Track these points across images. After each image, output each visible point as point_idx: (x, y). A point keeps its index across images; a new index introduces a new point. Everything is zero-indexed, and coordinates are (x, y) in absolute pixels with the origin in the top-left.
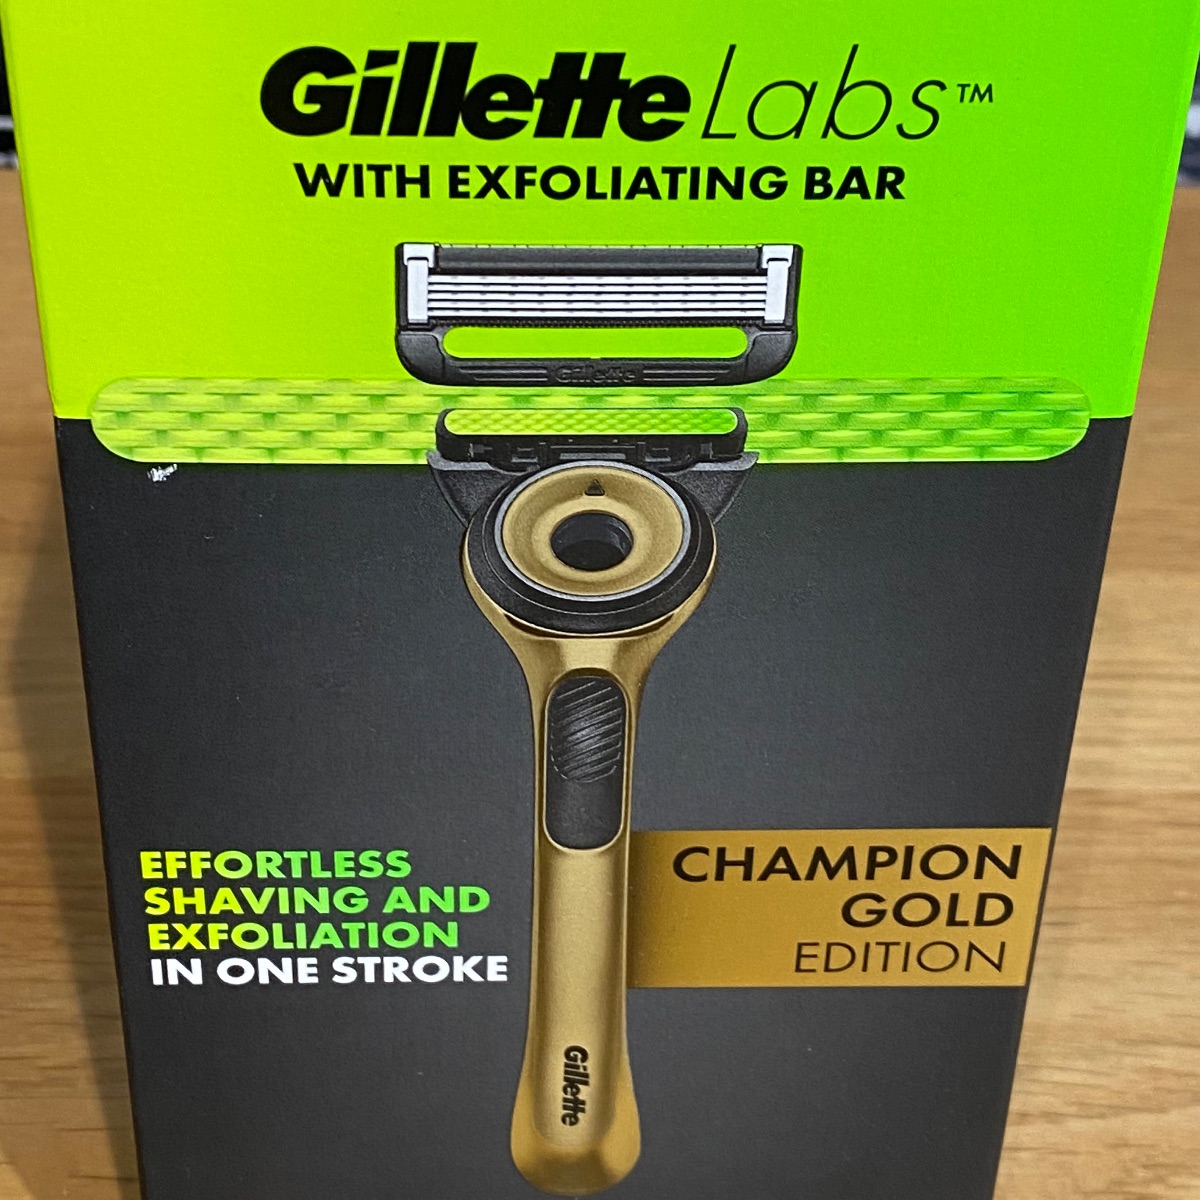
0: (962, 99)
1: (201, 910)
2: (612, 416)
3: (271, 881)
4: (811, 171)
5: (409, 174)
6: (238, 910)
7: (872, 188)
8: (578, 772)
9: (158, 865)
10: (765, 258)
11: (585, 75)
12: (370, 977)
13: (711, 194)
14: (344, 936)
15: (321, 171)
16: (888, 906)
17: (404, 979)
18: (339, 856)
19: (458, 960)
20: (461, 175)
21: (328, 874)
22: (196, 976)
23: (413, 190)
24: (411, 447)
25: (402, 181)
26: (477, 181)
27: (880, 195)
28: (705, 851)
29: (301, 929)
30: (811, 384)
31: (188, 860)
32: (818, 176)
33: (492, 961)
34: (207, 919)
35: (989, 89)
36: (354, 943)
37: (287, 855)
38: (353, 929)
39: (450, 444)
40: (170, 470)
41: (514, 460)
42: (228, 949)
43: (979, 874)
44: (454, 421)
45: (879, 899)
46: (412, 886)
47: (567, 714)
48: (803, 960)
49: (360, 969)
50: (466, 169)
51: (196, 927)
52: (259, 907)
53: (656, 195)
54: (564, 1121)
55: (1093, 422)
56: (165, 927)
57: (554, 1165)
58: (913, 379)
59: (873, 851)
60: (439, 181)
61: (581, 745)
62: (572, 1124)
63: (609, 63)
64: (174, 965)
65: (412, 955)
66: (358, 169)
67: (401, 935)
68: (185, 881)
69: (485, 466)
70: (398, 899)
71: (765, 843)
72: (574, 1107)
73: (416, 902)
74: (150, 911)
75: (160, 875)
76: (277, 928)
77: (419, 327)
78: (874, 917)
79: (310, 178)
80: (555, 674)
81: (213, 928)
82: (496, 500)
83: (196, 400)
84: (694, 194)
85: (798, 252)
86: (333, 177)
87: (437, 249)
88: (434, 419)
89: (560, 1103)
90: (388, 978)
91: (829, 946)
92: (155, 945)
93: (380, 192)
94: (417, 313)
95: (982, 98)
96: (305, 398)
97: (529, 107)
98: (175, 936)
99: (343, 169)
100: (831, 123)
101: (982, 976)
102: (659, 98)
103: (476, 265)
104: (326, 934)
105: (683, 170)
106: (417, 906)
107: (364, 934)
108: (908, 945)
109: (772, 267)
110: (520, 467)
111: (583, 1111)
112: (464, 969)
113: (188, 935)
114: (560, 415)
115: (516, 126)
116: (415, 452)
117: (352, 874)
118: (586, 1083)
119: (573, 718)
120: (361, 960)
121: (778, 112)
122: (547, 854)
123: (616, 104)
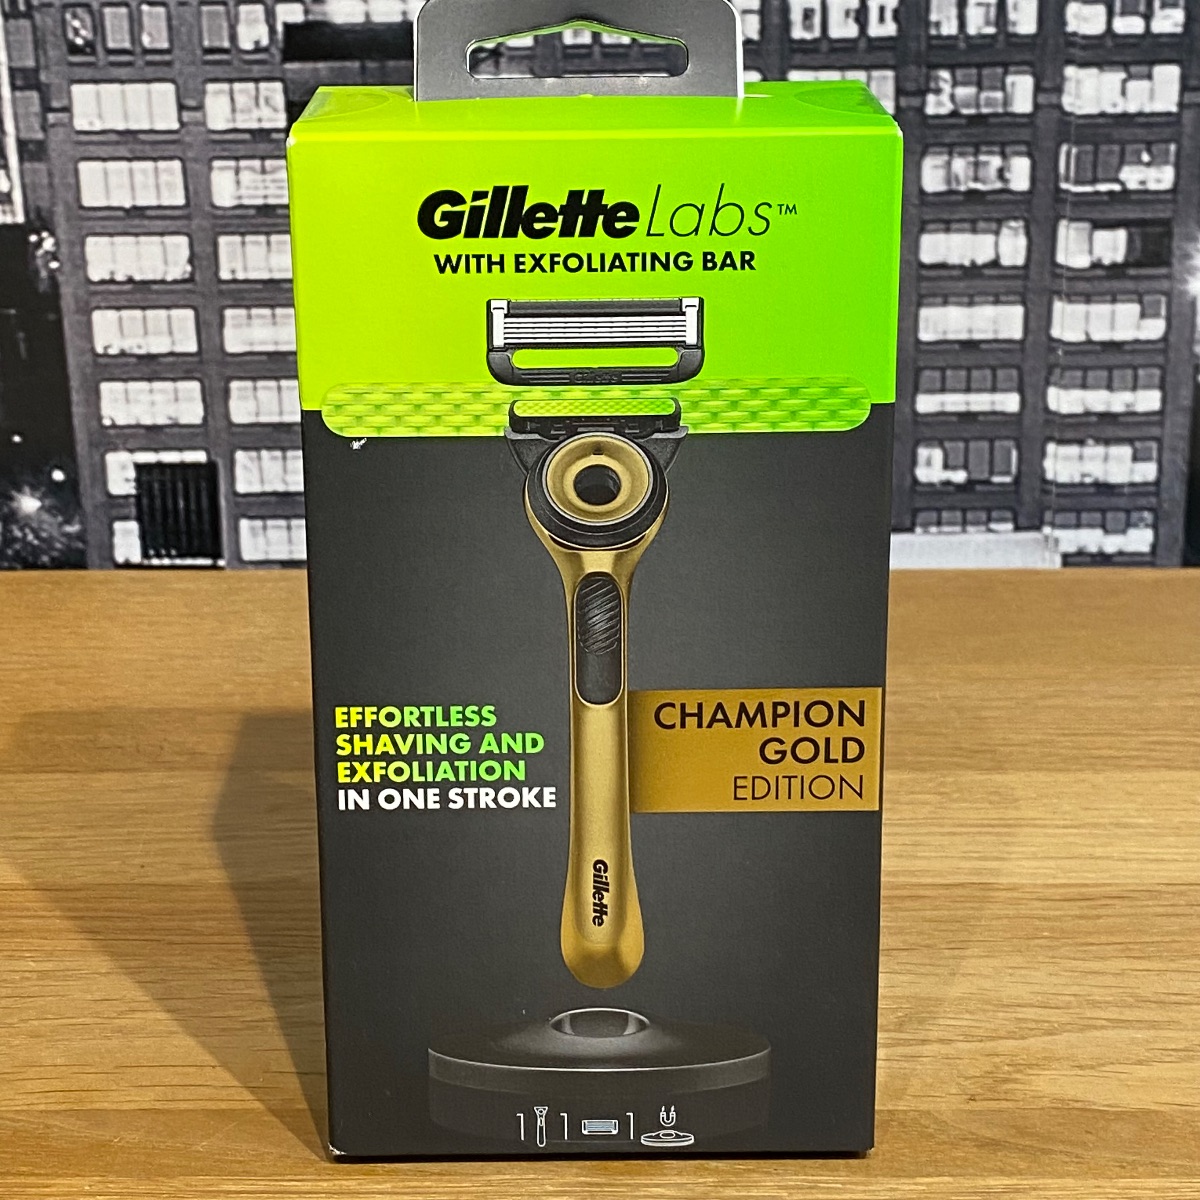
0: (782, 214)
1: (370, 752)
2: (606, 404)
4: (705, 254)
5: (494, 260)
8: (595, 647)
9: (346, 717)
10: (684, 306)
11: (584, 202)
13: (654, 268)
14: (456, 771)
15: (448, 259)
16: (787, 747)
17: (493, 806)
19: (525, 790)
20: (521, 260)
21: (446, 724)
23: (496, 268)
24: (494, 425)
25: (490, 263)
26: (530, 263)
27: (743, 268)
28: (673, 705)
29: (429, 765)
30: (714, 383)
32: (709, 257)
33: (547, 791)
34: (373, 758)
35: (794, 207)
36: (462, 778)
37: (422, 709)
39: (517, 423)
40: (362, 442)
41: (552, 432)
42: (386, 782)
43: (841, 723)
44: (519, 408)
45: (781, 742)
46: (497, 732)
47: (587, 604)
48: (738, 789)
49: (465, 797)
50: (523, 256)
51: (367, 765)
52: (405, 749)
54: (594, 923)
55: (873, 405)
56: (348, 764)
57: (588, 959)
58: (771, 379)
59: (775, 706)
60: (510, 263)
61: (596, 627)
62: (600, 925)
63: (596, 196)
64: (352, 794)
65: (497, 786)
66: (467, 257)
67: (490, 771)
69: (537, 436)
70: (489, 743)
71: (709, 699)
72: (601, 910)
73: (500, 746)
74: (340, 752)
75: (346, 725)
77: (500, 348)
78: (779, 756)
79: (442, 262)
80: (579, 576)
81: (377, 765)
82: (542, 459)
83: (378, 397)
84: (644, 268)
85: (701, 301)
86: (454, 262)
87: (509, 303)
88: (508, 407)
89: (591, 909)
91: (754, 778)
92: (341, 778)
93: (479, 270)
94: (499, 341)
95: (791, 212)
96: (438, 395)
97: (555, 220)
98: (353, 772)
99: (459, 257)
100: (713, 227)
101: (850, 803)
102: (622, 214)
103: (529, 311)
104: (445, 771)
105: (637, 254)
106: (500, 748)
107: (468, 770)
108: (802, 777)
109: (688, 311)
110: (556, 437)
111: (606, 913)
112: (529, 797)
113: (362, 771)
114: (577, 403)
116: (497, 428)
117: (461, 724)
118: (607, 890)
119: (590, 607)
120: (466, 790)
121: (686, 220)
122: (579, 707)
123: (601, 218)
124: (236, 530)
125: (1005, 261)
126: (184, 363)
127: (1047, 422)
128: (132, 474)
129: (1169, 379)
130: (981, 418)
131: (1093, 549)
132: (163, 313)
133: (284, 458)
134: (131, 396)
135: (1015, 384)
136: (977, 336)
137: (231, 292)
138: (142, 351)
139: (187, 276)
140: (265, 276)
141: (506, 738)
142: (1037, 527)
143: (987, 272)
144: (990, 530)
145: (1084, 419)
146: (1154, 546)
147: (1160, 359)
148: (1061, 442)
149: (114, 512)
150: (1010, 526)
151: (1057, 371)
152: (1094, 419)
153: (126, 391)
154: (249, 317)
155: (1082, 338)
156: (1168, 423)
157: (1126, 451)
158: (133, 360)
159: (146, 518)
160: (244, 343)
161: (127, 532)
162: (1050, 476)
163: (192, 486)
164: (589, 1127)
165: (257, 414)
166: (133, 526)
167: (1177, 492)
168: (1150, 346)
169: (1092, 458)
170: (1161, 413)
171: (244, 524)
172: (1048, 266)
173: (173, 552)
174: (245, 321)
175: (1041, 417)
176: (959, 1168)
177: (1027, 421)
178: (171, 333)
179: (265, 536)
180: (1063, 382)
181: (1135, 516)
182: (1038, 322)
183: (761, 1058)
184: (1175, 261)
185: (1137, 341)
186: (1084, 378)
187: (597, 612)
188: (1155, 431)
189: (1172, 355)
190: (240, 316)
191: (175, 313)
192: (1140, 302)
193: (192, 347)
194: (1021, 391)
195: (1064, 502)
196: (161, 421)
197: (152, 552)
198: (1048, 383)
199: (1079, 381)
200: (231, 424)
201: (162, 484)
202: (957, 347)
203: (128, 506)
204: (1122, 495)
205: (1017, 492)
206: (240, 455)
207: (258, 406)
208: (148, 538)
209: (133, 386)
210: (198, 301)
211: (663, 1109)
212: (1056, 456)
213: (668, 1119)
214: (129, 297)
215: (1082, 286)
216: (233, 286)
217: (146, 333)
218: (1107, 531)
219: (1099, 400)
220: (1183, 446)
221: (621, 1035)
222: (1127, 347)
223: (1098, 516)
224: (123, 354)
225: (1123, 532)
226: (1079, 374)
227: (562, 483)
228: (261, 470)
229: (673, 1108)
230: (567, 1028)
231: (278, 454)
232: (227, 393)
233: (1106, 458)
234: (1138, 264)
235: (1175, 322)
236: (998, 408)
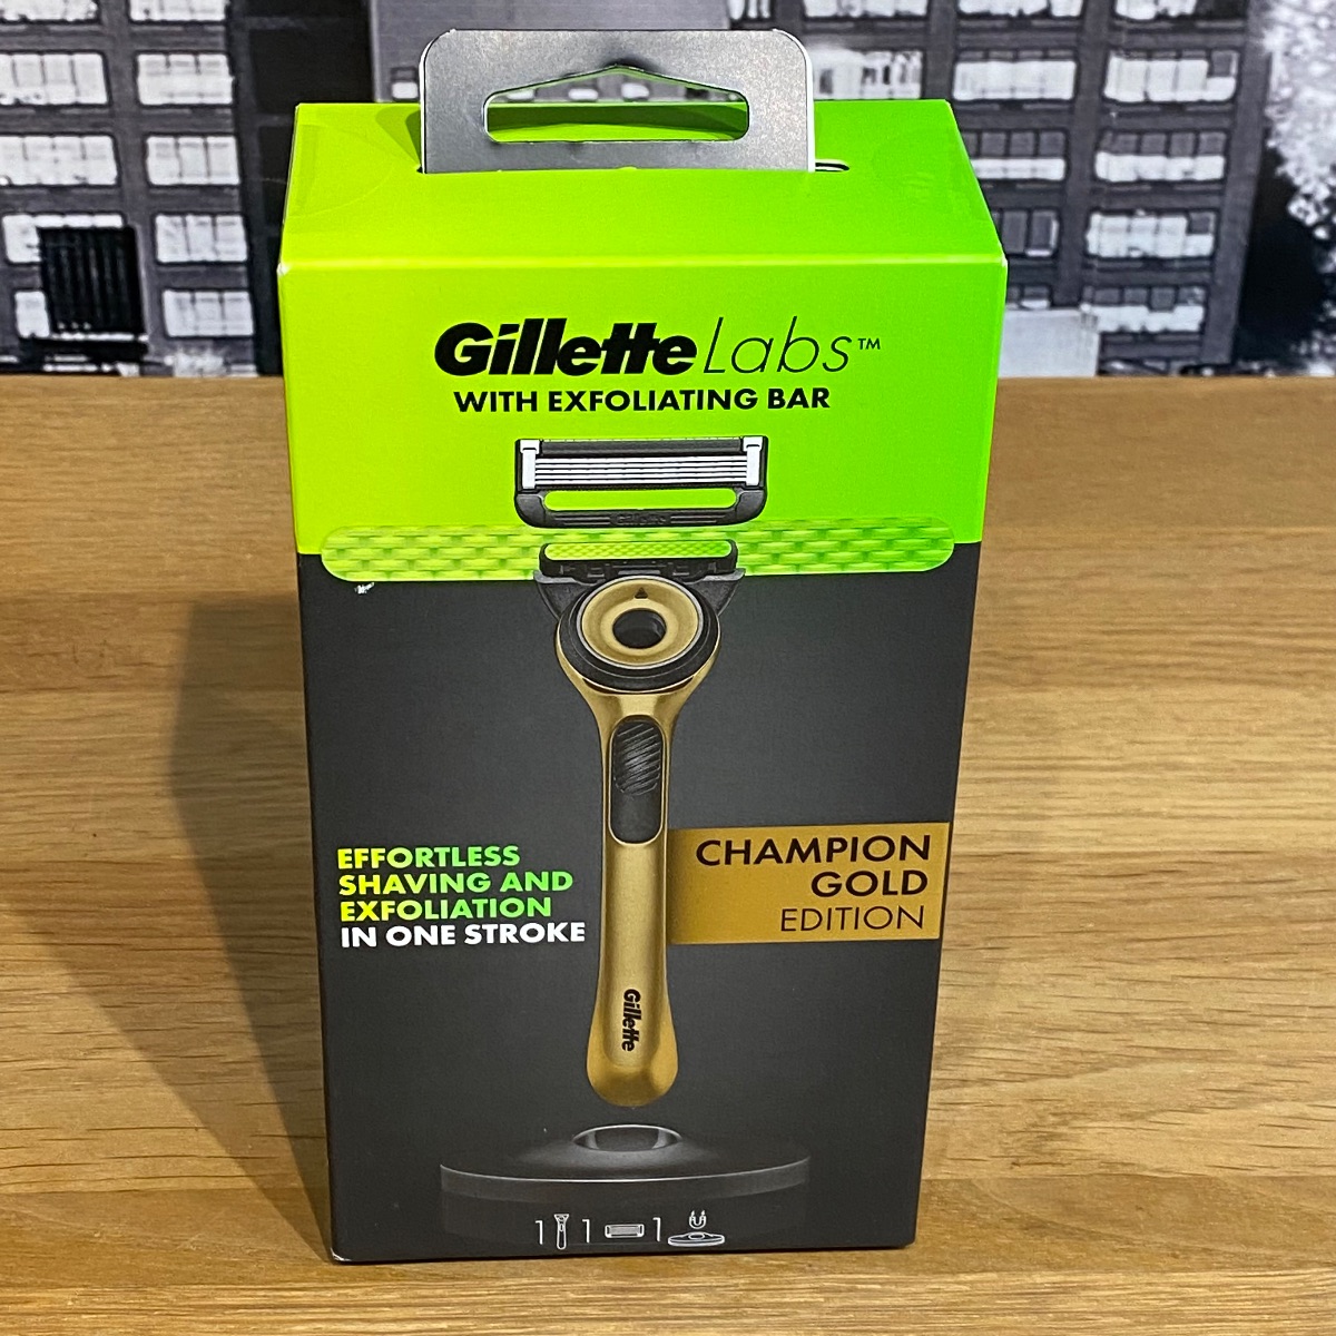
0: (861, 347)
1: (377, 891)
2: (652, 546)
3: (425, 869)
4: (772, 392)
5: (524, 397)
6: (402, 891)
7: (809, 401)
8: (632, 788)
9: (350, 859)
10: (745, 445)
11: (632, 336)
12: (490, 940)
13: (711, 406)
14: (473, 909)
15: (471, 396)
16: (843, 881)
17: (514, 940)
18: (471, 850)
19: (551, 926)
20: (556, 397)
21: (463, 864)
22: (371, 941)
23: (527, 407)
24: (524, 568)
25: (520, 401)
26: (567, 401)
27: (815, 405)
28: (718, 843)
29: (444, 904)
30: (777, 524)
31: (369, 855)
32: (776, 395)
33: (574, 926)
34: (382, 897)
35: (877, 342)
36: (480, 914)
37: (436, 850)
38: (480, 903)
39: (548, 566)
40: (369, 586)
41: (590, 576)
42: (395, 920)
43: (903, 857)
44: (551, 551)
45: (836, 876)
46: (520, 871)
47: (624, 747)
48: (786, 921)
49: (484, 933)
50: (559, 393)
51: (373, 904)
52: (416, 889)
53: (676, 407)
54: (624, 1048)
55: (956, 545)
56: (352, 904)
57: (617, 1081)
58: (842, 520)
59: (831, 841)
60: (543, 401)
61: (635, 769)
62: (630, 1049)
63: (647, 329)
64: (357, 932)
65: (519, 922)
66: (493, 395)
67: (512, 908)
68: (367, 870)
69: (571, 580)
70: (511, 882)
71: (758, 837)
72: (631, 1036)
73: (523, 884)
74: (343, 892)
75: (350, 866)
76: (428, 904)
77: (530, 491)
78: (833, 889)
79: (464, 400)
80: (617, 719)
81: (385, 904)
82: (577, 605)
83: (387, 540)
84: (700, 406)
85: (765, 441)
86: (478, 399)
87: (541, 443)
88: (538, 550)
89: (621, 1034)
90: (503, 940)
91: (804, 911)
92: (345, 918)
93: (507, 408)
94: (529, 482)
95: (873, 346)
96: (457, 538)
97: (598, 356)
98: (358, 911)
99: (484, 395)
100: (782, 362)
101: (909, 932)
102: (677, 349)
103: (566, 452)
104: (462, 909)
105: (693, 392)
106: (523, 886)
107: (487, 907)
108: (857, 910)
109: (750, 451)
110: (593, 580)
111: (637, 1039)
112: (555, 932)
113: (368, 910)
114: (619, 546)
115: (590, 367)
116: (526, 572)
117: (479, 864)
118: (639, 1018)
119: (629, 749)
120: (484, 927)
121: (751, 355)
122: (612, 848)
123: (651, 353)
124: (160, 303)
125: (1058, 12)
126: (90, 116)
127: (1094, 191)
128: (35, 240)
129: (1234, 144)
130: (1020, 186)
131: (1135, 328)
132: (64, 58)
133: (214, 224)
134: (30, 153)
135: (1060, 150)
136: (1020, 95)
137: (145, 35)
138: (41, 102)
139: (91, 16)
140: (186, 17)
141: (530, 877)
142: (1074, 304)
143: (1036, 23)
144: (1023, 308)
145: (1135, 188)
146: (1203, 325)
147: (1226, 123)
148: (1108, 212)
149: (15, 283)
150: (1044, 303)
151: (1109, 135)
152: (1146, 188)
153: (24, 147)
154: (168, 64)
155: (1139, 98)
156: (1229, 195)
157: (1180, 222)
158: (31, 111)
159: (53, 289)
160: (162, 94)
161: (33, 304)
162: (1092, 249)
163: (106, 252)
164: (611, 1231)
165: (181, 175)
166: (39, 297)
167: (1234, 267)
168: (1216, 108)
169: (1142, 230)
170: (1222, 181)
171: (169, 296)
172: (1106, 18)
173: (87, 326)
174: (162, 69)
175: (1088, 185)
176: (1005, 1260)
177: (1071, 190)
178: (74, 82)
179: (194, 309)
180: (1115, 147)
181: (1185, 291)
182: (1091, 79)
183: (799, 1166)
184: (1251, 13)
185: (1202, 102)
186: (1139, 142)
187: (635, 754)
188: (1214, 201)
189: (1240, 118)
190: (156, 62)
191: (78, 58)
192: (1208, 58)
193: (102, 98)
194: (1066, 157)
195: (1109, 278)
196: (67, 181)
197: (61, 326)
198: (1097, 148)
199: (1132, 146)
200: (150, 186)
201: (71, 251)
202: (997, 107)
203: (33, 273)
204: (1172, 270)
205: (1054, 267)
206: (161, 220)
207: (181, 165)
208: (57, 310)
209: (30, 140)
210: (107, 46)
211: (693, 1213)
212: (1101, 228)
213: (697, 1222)
214: (23, 39)
215: (1145, 40)
216: (146, 28)
217: (45, 81)
218: (1151, 308)
219: (1154, 167)
220: (1244, 218)
221: (650, 1149)
222: (1190, 109)
223: (1143, 293)
224: (18, 104)
225: (1170, 309)
226: (1133, 138)
227: (599, 624)
228: (187, 237)
229: (703, 1213)
230: (592, 1143)
231: (207, 219)
232: (143, 151)
233: (1157, 230)
234: (1210, 16)
235: (1245, 82)
236: (1039, 175)
